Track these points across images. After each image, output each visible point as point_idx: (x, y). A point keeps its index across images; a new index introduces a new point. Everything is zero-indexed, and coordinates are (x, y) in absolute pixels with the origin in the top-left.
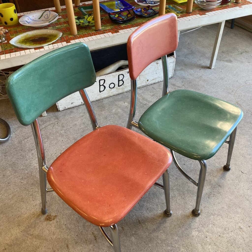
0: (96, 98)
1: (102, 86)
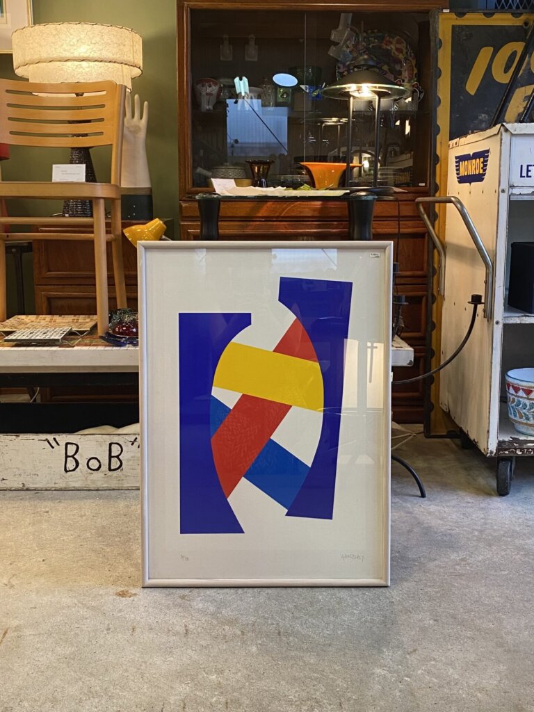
0: (55, 483)
1: (71, 458)
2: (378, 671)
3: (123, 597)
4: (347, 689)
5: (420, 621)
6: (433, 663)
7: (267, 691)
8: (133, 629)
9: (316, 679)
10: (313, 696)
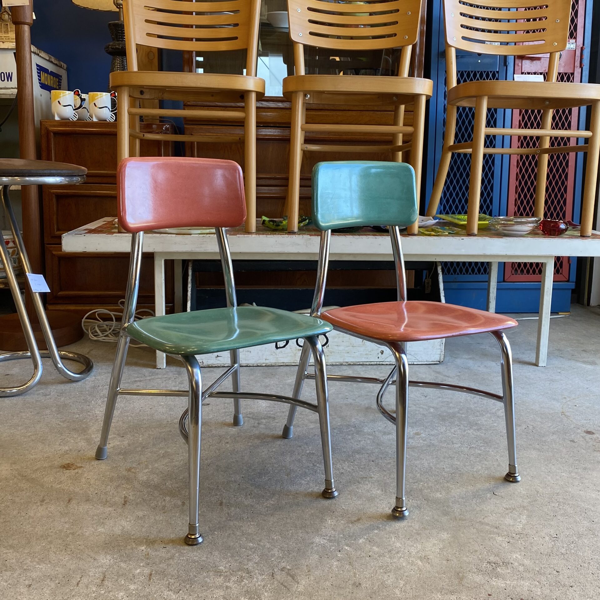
2: (318, 540)
3: (66, 470)
6: (376, 531)
7: (197, 562)
8: (69, 501)
9: (251, 548)
10: (245, 567)
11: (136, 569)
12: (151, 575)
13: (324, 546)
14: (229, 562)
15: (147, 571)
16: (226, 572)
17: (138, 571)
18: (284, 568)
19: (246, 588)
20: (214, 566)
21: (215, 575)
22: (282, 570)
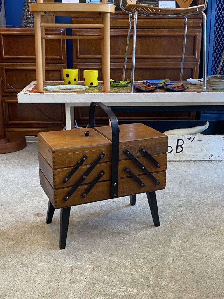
2: (170, 251)
3: (38, 216)
4: (155, 260)
5: (189, 226)
6: (197, 247)
7: (114, 262)
8: (44, 232)
9: (139, 255)
10: (138, 264)
11: (86, 265)
12: (94, 268)
13: (173, 254)
14: (129, 262)
15: (92, 266)
16: (129, 267)
17: (87, 266)
18: (157, 264)
19: (141, 274)
20: (123, 264)
21: (124, 268)
22: (156, 265)
